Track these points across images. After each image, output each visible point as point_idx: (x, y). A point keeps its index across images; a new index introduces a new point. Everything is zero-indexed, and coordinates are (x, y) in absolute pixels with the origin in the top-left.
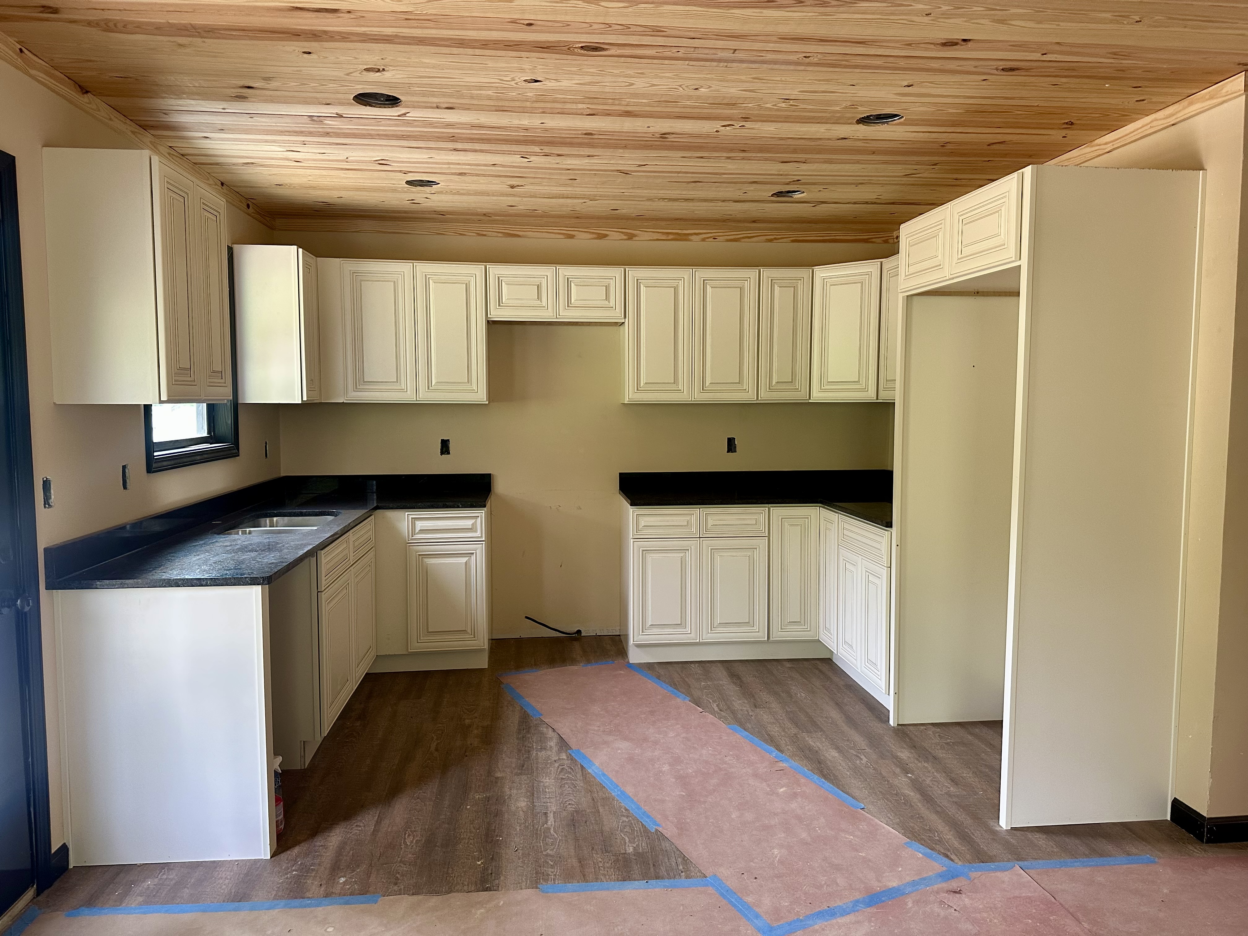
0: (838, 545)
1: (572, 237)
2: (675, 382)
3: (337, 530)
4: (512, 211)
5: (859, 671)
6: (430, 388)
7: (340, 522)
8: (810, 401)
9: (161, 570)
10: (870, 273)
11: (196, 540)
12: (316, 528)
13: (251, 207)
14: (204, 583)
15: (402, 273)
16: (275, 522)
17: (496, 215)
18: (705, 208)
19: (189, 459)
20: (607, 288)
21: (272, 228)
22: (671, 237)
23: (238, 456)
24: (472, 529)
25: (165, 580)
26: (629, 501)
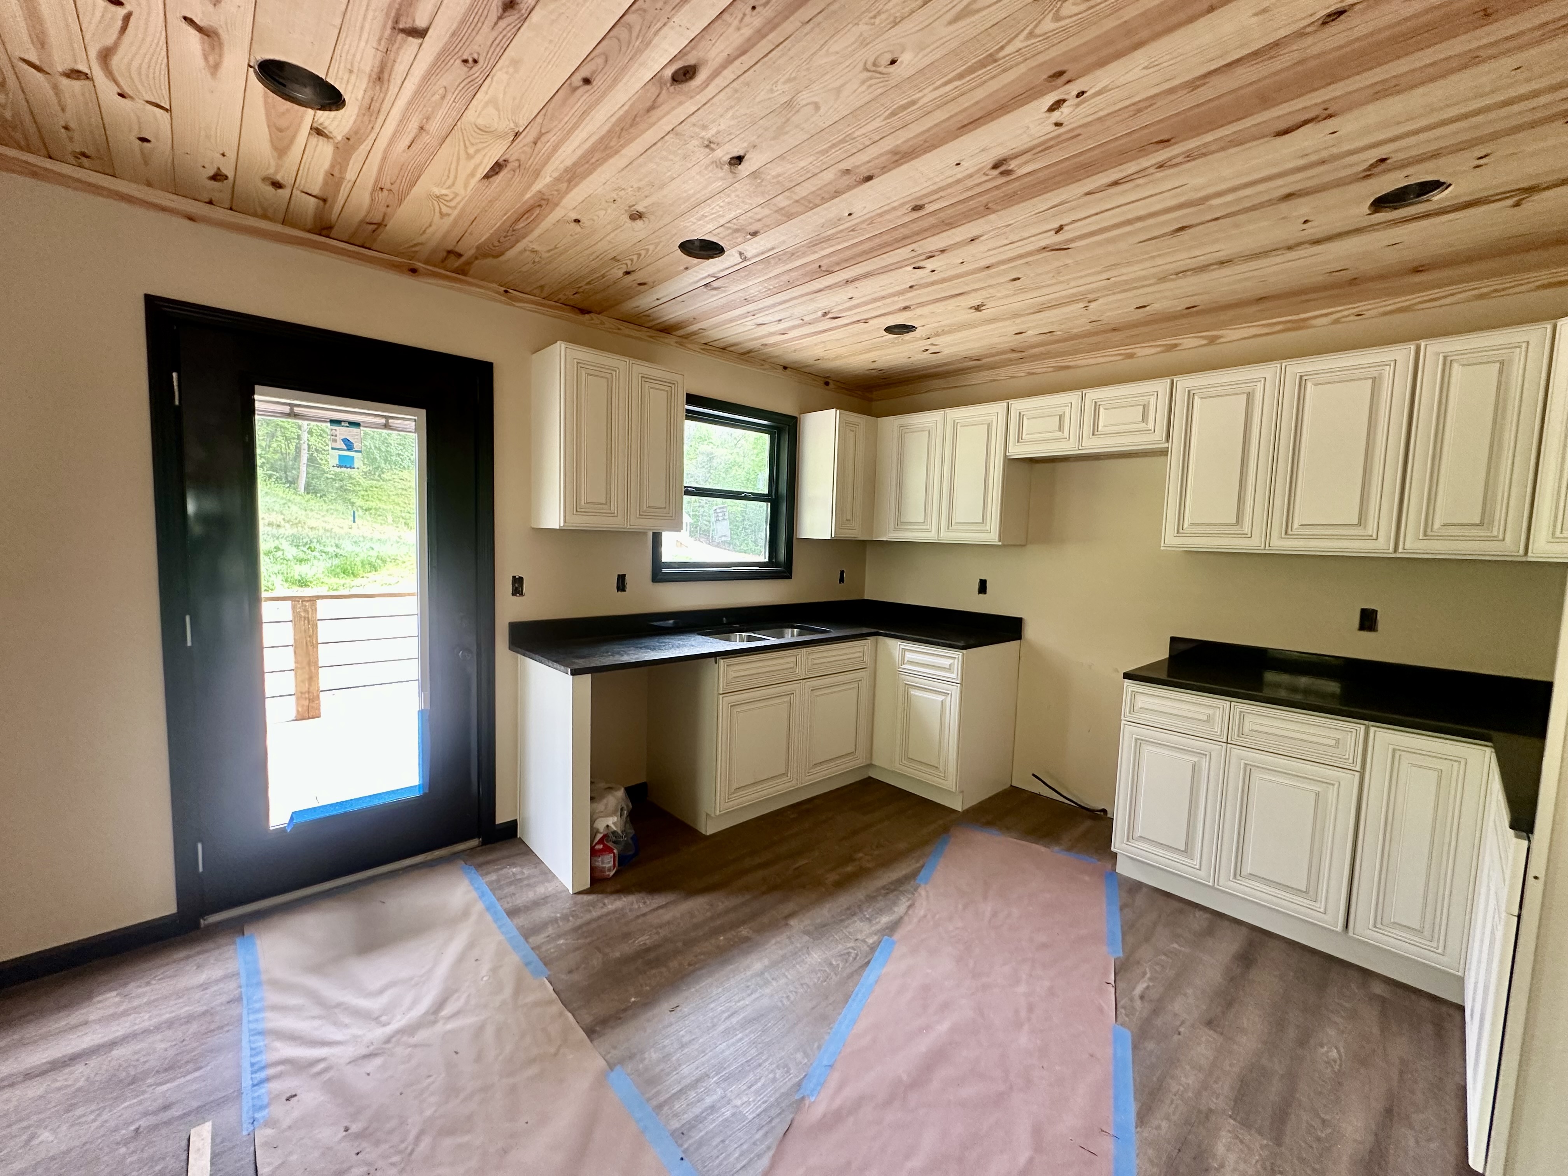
1: (1132, 355)
6: (951, 529)
15: (936, 421)
20: (1145, 408)
23: (789, 578)
24: (949, 669)
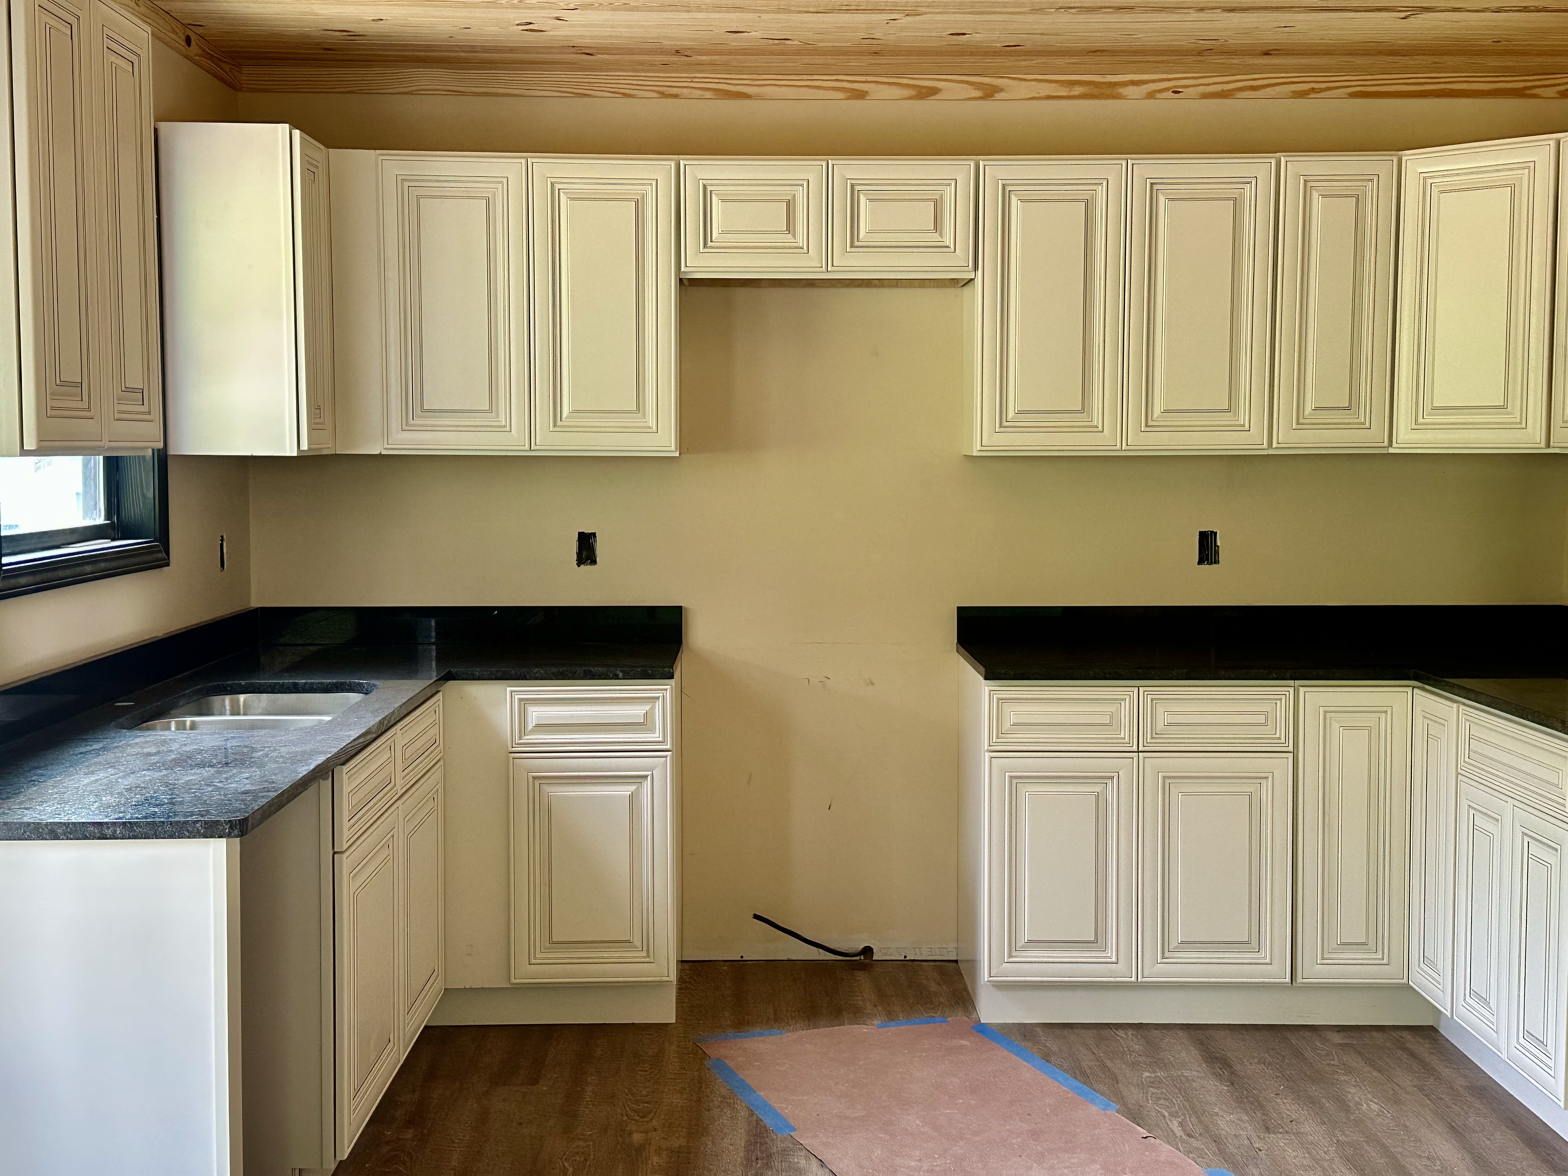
0: (1458, 774)
1: (861, 95)
2: (1085, 406)
3: (372, 723)
4: (735, 42)
5: (1504, 1056)
6: (559, 423)
7: (377, 706)
8: (1391, 451)
9: (20, 803)
10: (1532, 165)
11: (86, 740)
12: (328, 718)
13: (193, 43)
14: (109, 832)
15: (505, 181)
16: (242, 703)
17: (701, 52)
18: (1159, 25)
19: (68, 572)
20: (938, 205)
21: (233, 86)
22: (1078, 90)
23: (168, 565)
24: (644, 725)
25: (29, 824)
26: (983, 669)
